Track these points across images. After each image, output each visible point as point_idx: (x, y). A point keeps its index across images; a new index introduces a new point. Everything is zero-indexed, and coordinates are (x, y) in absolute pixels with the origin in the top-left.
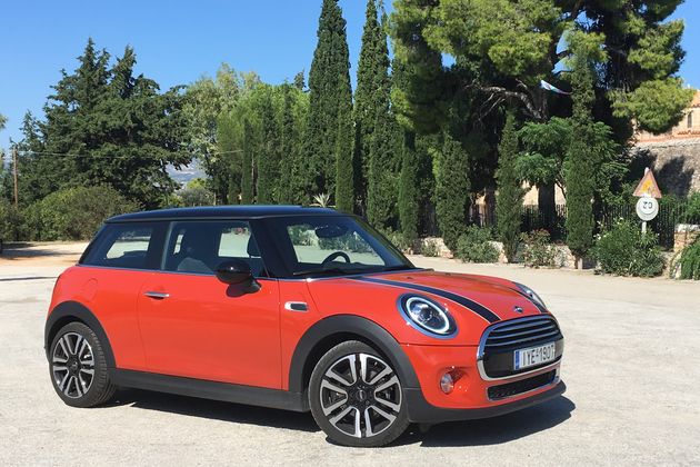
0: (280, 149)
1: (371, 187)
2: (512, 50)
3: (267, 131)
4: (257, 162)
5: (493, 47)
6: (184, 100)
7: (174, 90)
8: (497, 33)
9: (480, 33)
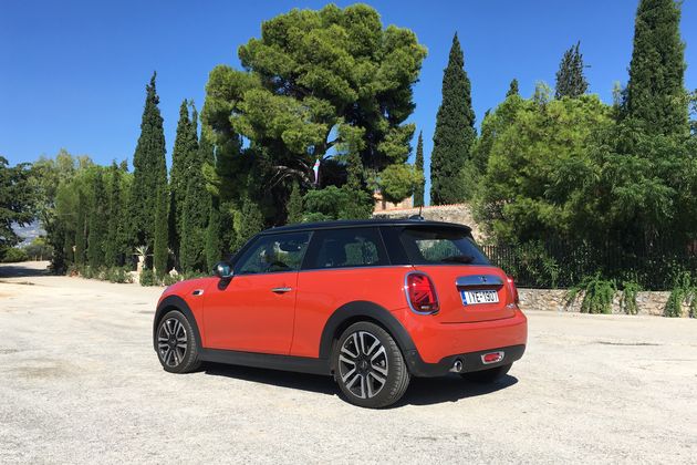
0: (108, 212)
1: (183, 239)
2: (300, 134)
3: (98, 198)
4: (88, 222)
5: (285, 132)
6: (29, 173)
7: (21, 166)
8: (289, 121)
9: (276, 120)
